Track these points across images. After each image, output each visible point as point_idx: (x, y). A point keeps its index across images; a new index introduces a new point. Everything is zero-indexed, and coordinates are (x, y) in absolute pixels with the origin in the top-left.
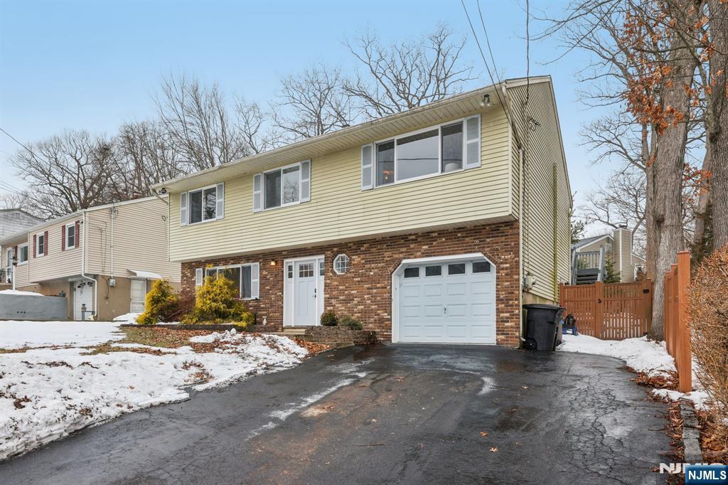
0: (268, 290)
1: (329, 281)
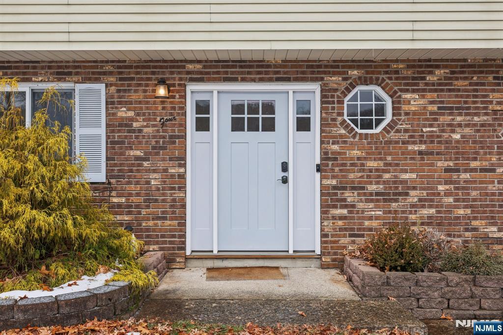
0: (137, 158)
1: (335, 147)
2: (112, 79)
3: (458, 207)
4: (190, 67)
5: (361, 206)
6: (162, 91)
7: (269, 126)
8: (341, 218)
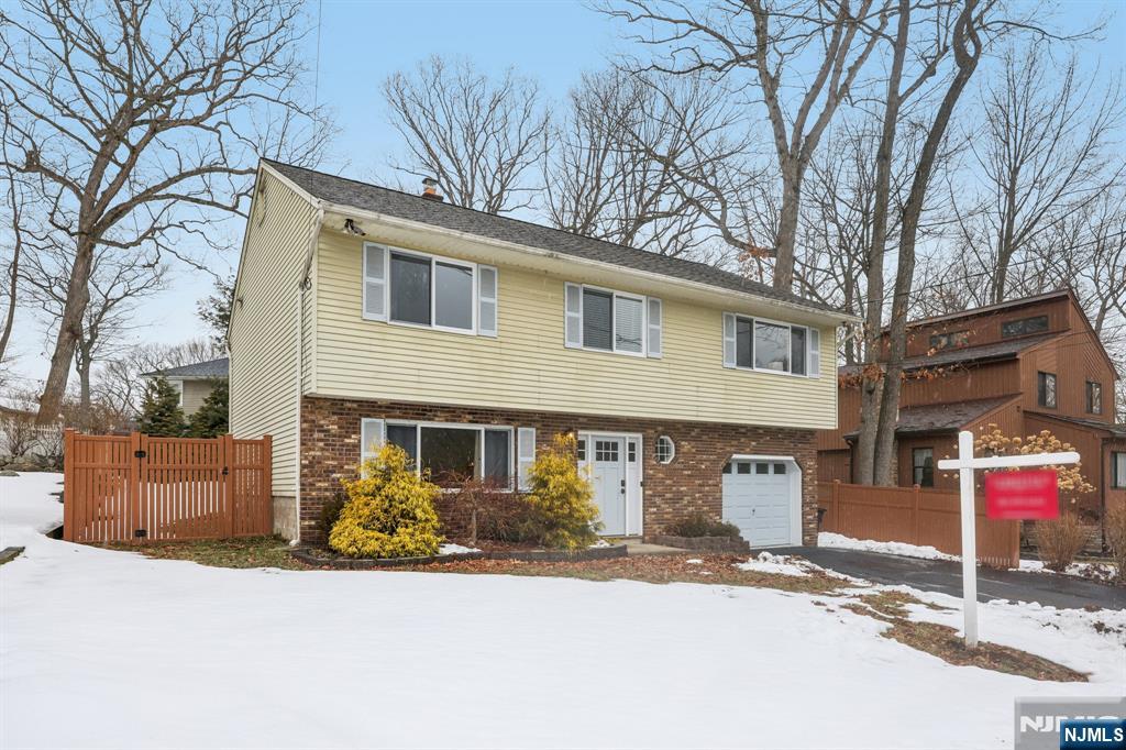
1: (651, 472)
2: (538, 425)
3: (704, 506)
4: (581, 420)
7: (615, 458)
8: (655, 513)
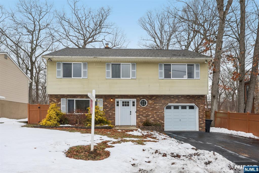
0: (108, 110)
1: (138, 109)
2: (104, 98)
3: (157, 118)
4: (116, 96)
5: (142, 118)
6: (112, 100)
7: (128, 105)
8: (139, 120)
